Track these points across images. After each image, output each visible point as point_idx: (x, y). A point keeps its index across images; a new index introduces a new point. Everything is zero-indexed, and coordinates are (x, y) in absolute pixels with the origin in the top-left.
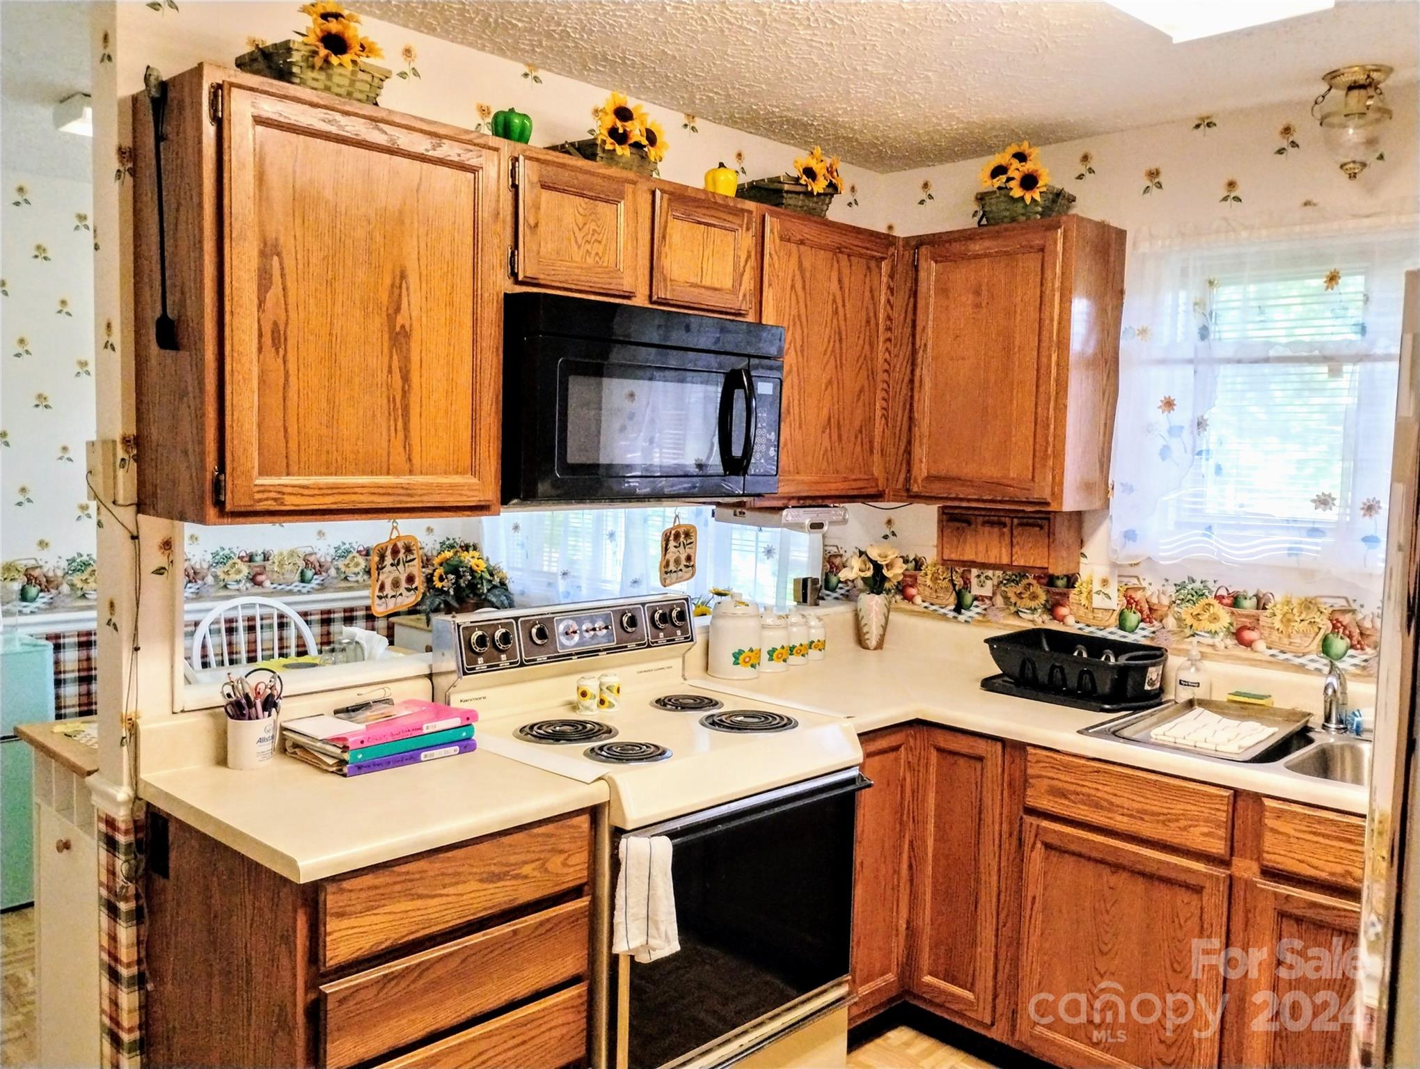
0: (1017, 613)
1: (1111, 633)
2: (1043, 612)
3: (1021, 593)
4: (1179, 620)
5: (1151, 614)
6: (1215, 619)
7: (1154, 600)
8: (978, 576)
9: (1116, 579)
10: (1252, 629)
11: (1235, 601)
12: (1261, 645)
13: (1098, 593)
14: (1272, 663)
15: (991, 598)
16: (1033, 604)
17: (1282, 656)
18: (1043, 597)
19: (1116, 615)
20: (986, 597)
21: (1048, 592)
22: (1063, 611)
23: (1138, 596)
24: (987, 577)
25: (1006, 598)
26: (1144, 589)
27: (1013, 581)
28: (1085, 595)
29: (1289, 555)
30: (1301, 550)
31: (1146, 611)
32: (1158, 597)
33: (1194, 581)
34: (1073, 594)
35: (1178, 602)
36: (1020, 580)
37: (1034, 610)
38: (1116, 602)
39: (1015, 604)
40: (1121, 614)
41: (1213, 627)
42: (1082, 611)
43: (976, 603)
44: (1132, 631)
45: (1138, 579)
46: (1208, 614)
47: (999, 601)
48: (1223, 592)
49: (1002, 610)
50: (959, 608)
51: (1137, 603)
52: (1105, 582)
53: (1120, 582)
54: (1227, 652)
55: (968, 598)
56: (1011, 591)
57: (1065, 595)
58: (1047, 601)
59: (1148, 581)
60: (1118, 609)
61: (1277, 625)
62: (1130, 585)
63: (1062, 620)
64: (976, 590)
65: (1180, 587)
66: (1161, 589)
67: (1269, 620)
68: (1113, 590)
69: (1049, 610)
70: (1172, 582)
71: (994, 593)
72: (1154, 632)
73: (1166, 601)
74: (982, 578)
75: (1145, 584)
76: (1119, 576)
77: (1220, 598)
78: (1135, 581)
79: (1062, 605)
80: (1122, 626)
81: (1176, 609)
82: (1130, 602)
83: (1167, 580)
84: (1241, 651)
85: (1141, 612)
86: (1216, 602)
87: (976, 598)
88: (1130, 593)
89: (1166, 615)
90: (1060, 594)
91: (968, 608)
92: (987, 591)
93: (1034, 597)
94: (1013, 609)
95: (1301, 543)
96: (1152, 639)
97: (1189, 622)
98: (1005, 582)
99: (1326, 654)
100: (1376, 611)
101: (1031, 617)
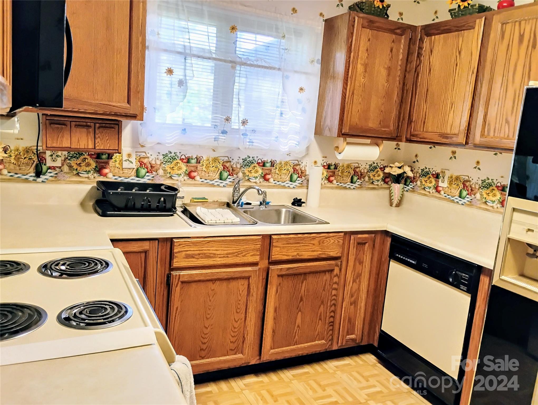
0: (78, 174)
1: (132, 179)
2: (94, 173)
3: (80, 163)
4: (165, 170)
5: (152, 169)
6: (180, 169)
7: (153, 162)
8: (52, 155)
9: (135, 154)
10: (195, 172)
11: (188, 160)
12: (198, 178)
13: (125, 161)
14: (201, 185)
15: (60, 168)
16: (88, 169)
17: (206, 181)
18: (93, 165)
19: (135, 170)
20: (57, 167)
21: (97, 162)
22: (106, 171)
23: (145, 161)
24: (57, 156)
25: (70, 167)
26: (148, 157)
27: (74, 157)
28: (118, 162)
29: (215, 141)
30: (219, 138)
31: (150, 168)
32: (155, 161)
33: (171, 153)
34: (111, 162)
35: (164, 162)
36: (79, 157)
37: (88, 172)
38: (135, 165)
39: (77, 169)
40: (137, 170)
41: (179, 172)
42: (117, 170)
43: (49, 171)
44: (143, 177)
45: (146, 153)
46: (177, 167)
47: (66, 168)
48: (183, 157)
49: (68, 173)
50: (38, 173)
51: (145, 164)
52: (129, 155)
53: (136, 155)
54: (185, 182)
55: (44, 168)
56: (73, 163)
57: (107, 163)
58: (96, 167)
59: (150, 154)
60: (136, 168)
61: (204, 169)
62: (142, 156)
63: (105, 175)
64: (49, 163)
65: (165, 156)
66: (156, 157)
67: (201, 167)
68: (133, 159)
69: (97, 171)
70: (161, 154)
71: (63, 165)
72: (153, 177)
73: (158, 162)
74: (54, 156)
75: (149, 155)
76: (136, 152)
77: (182, 160)
78: (144, 154)
79: (105, 168)
80: (137, 176)
81: (163, 166)
82: (142, 164)
83: (159, 153)
84: (191, 181)
85: (147, 168)
86: (180, 162)
87: (49, 168)
88: (142, 160)
89: (159, 169)
90: (103, 163)
91: (44, 174)
92: (58, 163)
93: (88, 165)
94: (75, 172)
95: (219, 136)
96: (152, 180)
97: (169, 171)
98: (69, 158)
99: (221, 179)
100: (237, 161)
101: (87, 175)
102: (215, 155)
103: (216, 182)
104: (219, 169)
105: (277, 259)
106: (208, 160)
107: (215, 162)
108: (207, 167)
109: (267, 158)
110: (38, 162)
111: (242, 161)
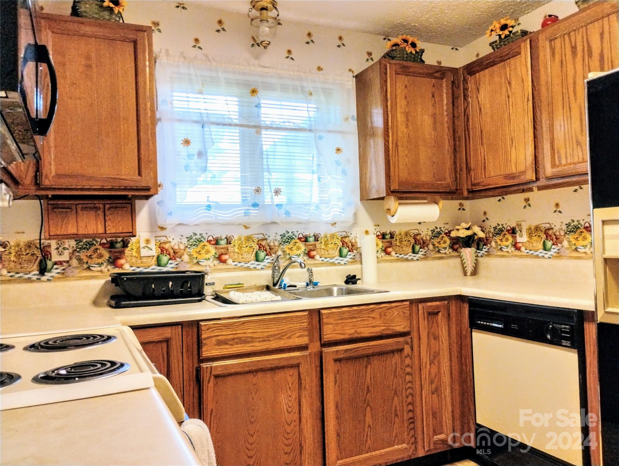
0: (89, 268)
1: (153, 269)
2: (108, 265)
3: (91, 255)
4: (190, 255)
5: (175, 255)
6: (208, 252)
7: (176, 247)
8: (57, 249)
9: (154, 239)
10: (226, 254)
11: (217, 242)
12: (230, 261)
13: (144, 248)
14: (235, 269)
15: (68, 262)
16: (100, 261)
17: (240, 265)
18: (107, 255)
19: (155, 258)
20: (64, 262)
21: (110, 252)
22: (122, 261)
23: (167, 246)
24: (64, 249)
25: (80, 260)
26: (170, 242)
27: (84, 249)
28: (135, 250)
29: (245, 216)
30: (250, 213)
31: (172, 254)
32: (178, 245)
33: (196, 235)
34: (127, 251)
35: (189, 246)
36: (90, 248)
37: (100, 264)
38: (154, 251)
39: (87, 263)
40: (158, 257)
41: (207, 256)
42: (134, 260)
43: (55, 267)
44: (165, 266)
45: (167, 238)
46: (204, 250)
47: (74, 262)
48: (211, 238)
49: (77, 268)
50: (43, 270)
51: (167, 250)
52: (148, 241)
53: (156, 240)
54: (215, 268)
55: (49, 264)
56: (83, 255)
57: (122, 252)
58: (110, 258)
59: (172, 237)
60: (156, 255)
61: (236, 250)
62: (162, 241)
63: (121, 267)
64: (55, 257)
65: (189, 238)
66: (179, 241)
67: (233, 249)
68: (152, 245)
69: (111, 263)
70: (185, 236)
71: (71, 258)
72: (177, 264)
73: (182, 247)
74: (60, 249)
75: (170, 239)
76: (156, 237)
77: (209, 241)
78: (164, 238)
79: (120, 258)
80: (159, 265)
81: (188, 250)
82: (163, 250)
83: (182, 236)
84: (222, 266)
85: (169, 255)
86: (208, 244)
87: (56, 263)
88: (162, 245)
89: (183, 254)
90: (117, 252)
91: (50, 271)
92: (65, 257)
93: (101, 256)
94: (85, 266)
95: (249, 210)
96: (177, 268)
97: (195, 256)
98: (78, 250)
99: (257, 260)
100: (274, 238)
101: (99, 269)
102: (248, 233)
103: (252, 264)
104: (254, 249)
105: (331, 339)
106: (240, 239)
107: (249, 240)
108: (240, 248)
109: (310, 232)
110: (42, 258)
111: (280, 237)
